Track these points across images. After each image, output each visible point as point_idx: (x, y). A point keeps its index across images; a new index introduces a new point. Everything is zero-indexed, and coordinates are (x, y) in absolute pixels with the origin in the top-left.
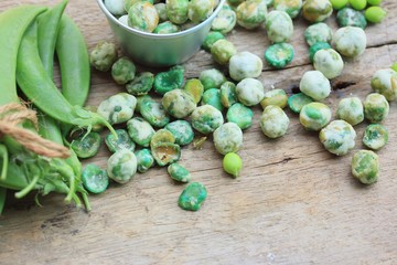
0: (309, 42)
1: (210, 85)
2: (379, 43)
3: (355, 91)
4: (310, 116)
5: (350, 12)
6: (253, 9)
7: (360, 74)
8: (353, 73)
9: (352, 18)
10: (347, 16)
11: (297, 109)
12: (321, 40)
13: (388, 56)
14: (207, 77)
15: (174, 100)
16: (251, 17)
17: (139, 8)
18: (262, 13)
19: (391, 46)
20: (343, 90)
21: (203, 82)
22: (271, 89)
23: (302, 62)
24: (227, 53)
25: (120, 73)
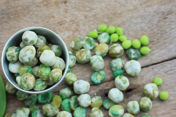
0: (113, 69)
1: (65, 97)
2: (147, 65)
3: (135, 93)
4: (113, 115)
5: (132, 51)
6: (84, 56)
7: (138, 84)
8: (135, 83)
9: (134, 54)
10: (131, 53)
11: (107, 108)
12: (118, 68)
13: (151, 72)
14: (63, 94)
15: (47, 111)
16: (83, 60)
17: (25, 79)
18: (88, 58)
19: (153, 66)
20: (130, 93)
21: (61, 96)
22: (94, 96)
23: (110, 79)
24: (72, 81)
25: (20, 97)
